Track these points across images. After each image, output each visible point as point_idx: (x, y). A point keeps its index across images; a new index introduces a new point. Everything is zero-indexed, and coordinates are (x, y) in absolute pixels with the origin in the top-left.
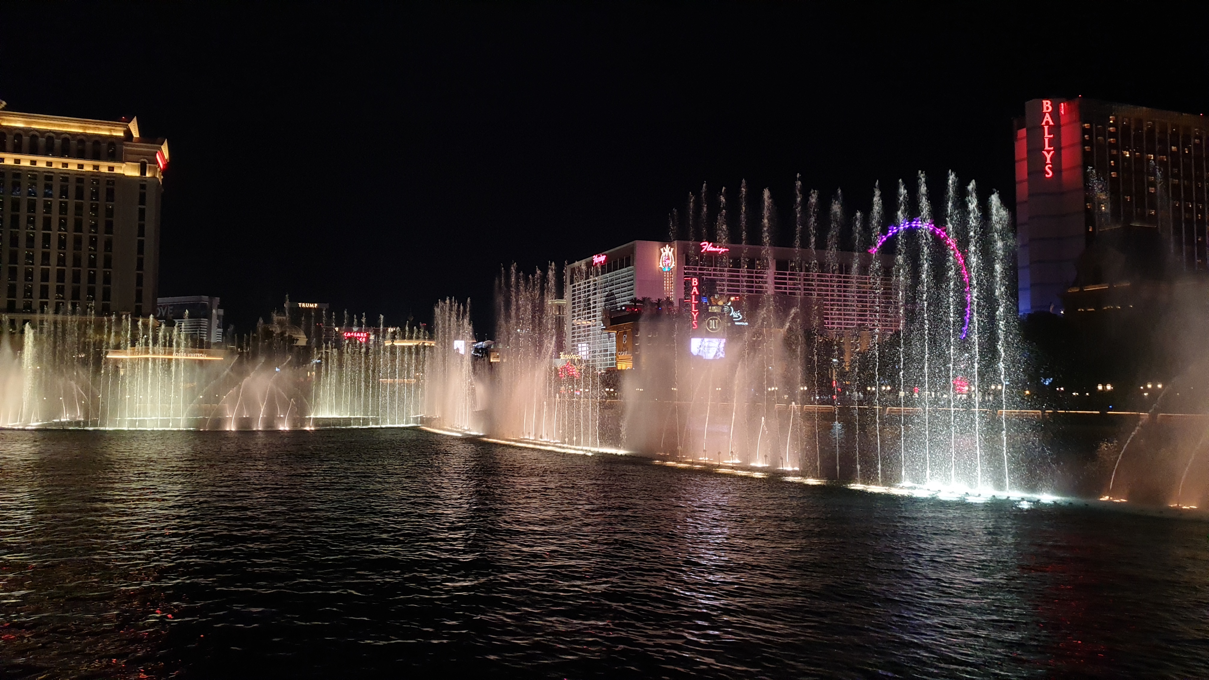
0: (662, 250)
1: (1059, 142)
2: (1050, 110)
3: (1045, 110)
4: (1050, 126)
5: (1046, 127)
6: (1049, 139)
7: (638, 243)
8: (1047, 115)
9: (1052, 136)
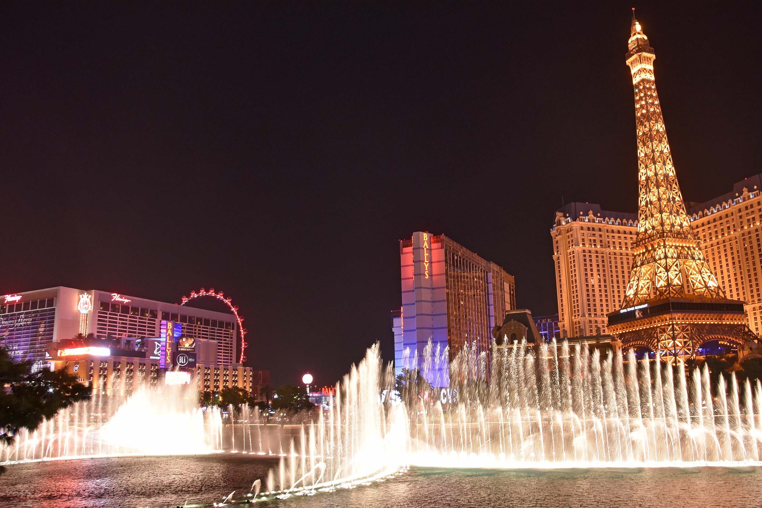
0: (81, 296)
1: (431, 259)
2: (426, 239)
3: (424, 239)
4: (427, 249)
5: (425, 249)
6: (427, 256)
7: (62, 289)
8: (426, 242)
9: (427, 255)
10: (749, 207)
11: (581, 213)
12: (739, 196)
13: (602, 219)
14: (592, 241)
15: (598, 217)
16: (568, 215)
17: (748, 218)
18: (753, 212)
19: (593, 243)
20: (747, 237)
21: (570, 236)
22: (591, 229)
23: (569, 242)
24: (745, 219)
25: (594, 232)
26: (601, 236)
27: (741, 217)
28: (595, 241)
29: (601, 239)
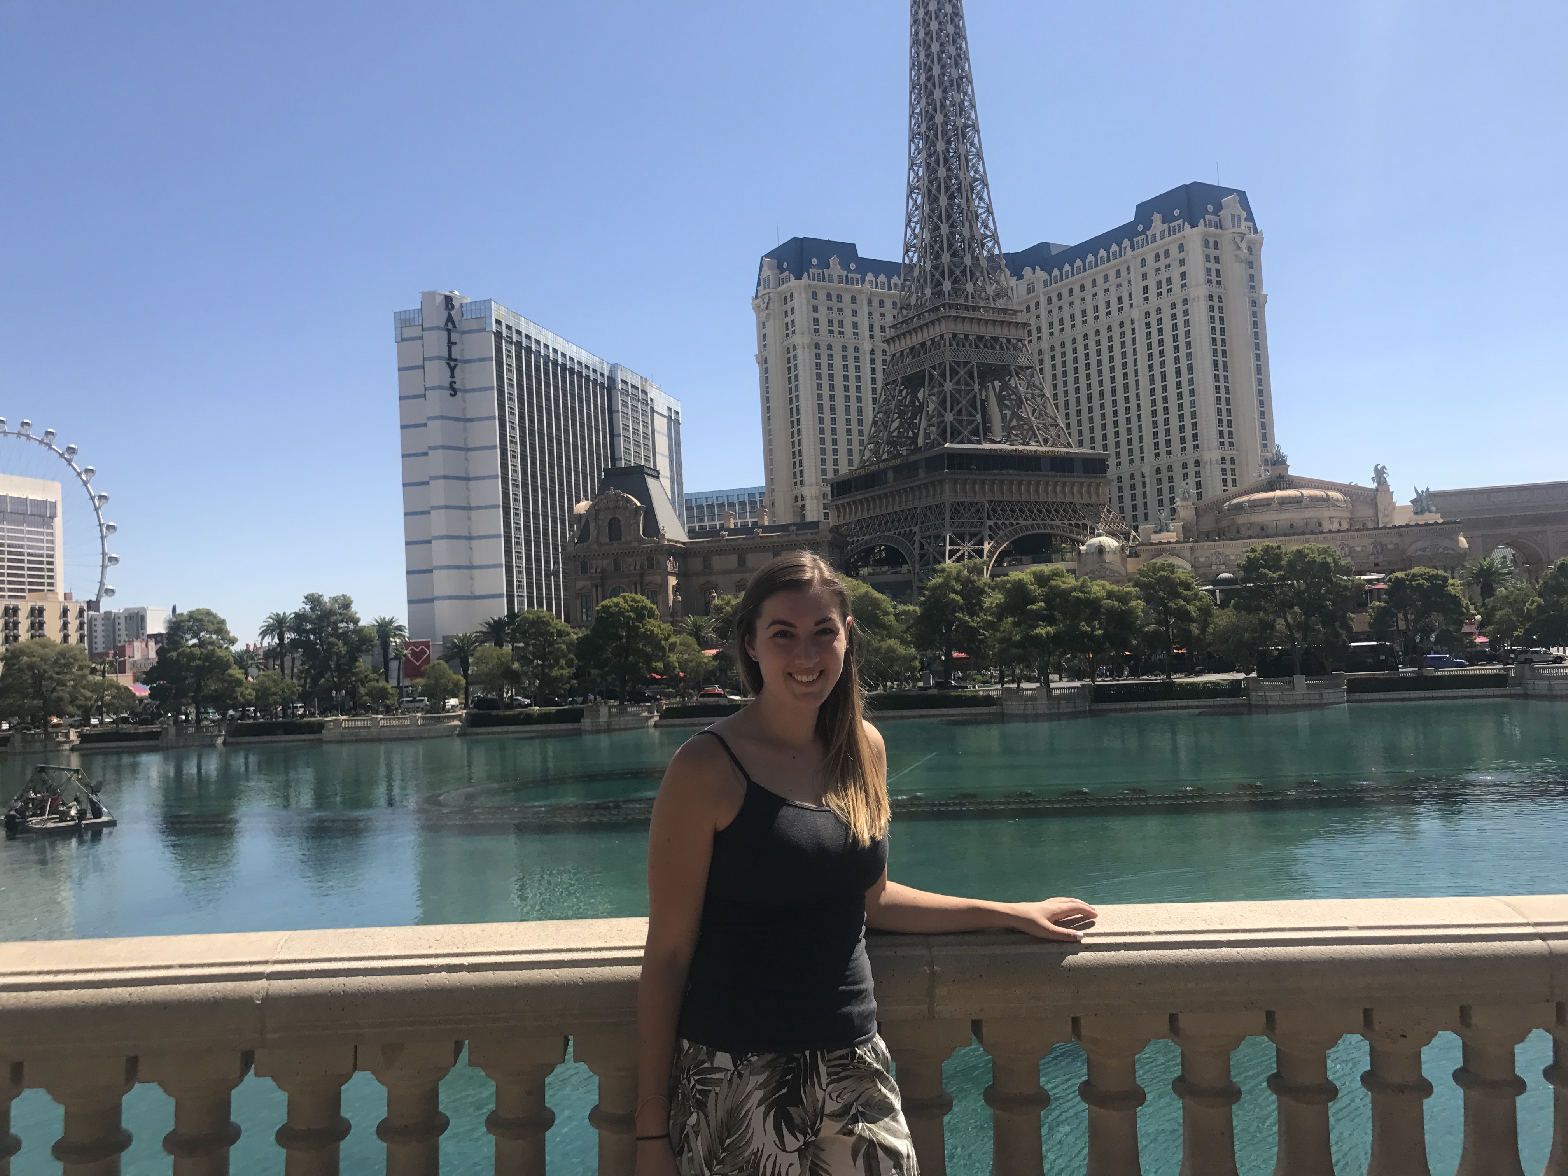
10: (1162, 256)
11: (815, 261)
12: (1144, 232)
13: (859, 276)
14: (836, 324)
15: (850, 271)
16: (785, 265)
17: (1158, 278)
18: (1168, 266)
19: (836, 328)
20: (1153, 319)
21: (789, 312)
22: (834, 298)
23: (787, 324)
24: (1152, 284)
25: (840, 305)
26: (854, 313)
27: (1144, 277)
28: (841, 323)
29: (855, 319)
